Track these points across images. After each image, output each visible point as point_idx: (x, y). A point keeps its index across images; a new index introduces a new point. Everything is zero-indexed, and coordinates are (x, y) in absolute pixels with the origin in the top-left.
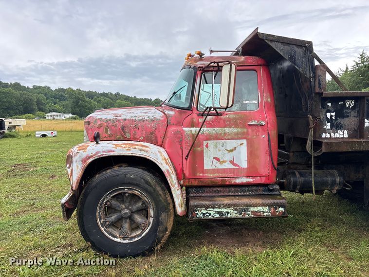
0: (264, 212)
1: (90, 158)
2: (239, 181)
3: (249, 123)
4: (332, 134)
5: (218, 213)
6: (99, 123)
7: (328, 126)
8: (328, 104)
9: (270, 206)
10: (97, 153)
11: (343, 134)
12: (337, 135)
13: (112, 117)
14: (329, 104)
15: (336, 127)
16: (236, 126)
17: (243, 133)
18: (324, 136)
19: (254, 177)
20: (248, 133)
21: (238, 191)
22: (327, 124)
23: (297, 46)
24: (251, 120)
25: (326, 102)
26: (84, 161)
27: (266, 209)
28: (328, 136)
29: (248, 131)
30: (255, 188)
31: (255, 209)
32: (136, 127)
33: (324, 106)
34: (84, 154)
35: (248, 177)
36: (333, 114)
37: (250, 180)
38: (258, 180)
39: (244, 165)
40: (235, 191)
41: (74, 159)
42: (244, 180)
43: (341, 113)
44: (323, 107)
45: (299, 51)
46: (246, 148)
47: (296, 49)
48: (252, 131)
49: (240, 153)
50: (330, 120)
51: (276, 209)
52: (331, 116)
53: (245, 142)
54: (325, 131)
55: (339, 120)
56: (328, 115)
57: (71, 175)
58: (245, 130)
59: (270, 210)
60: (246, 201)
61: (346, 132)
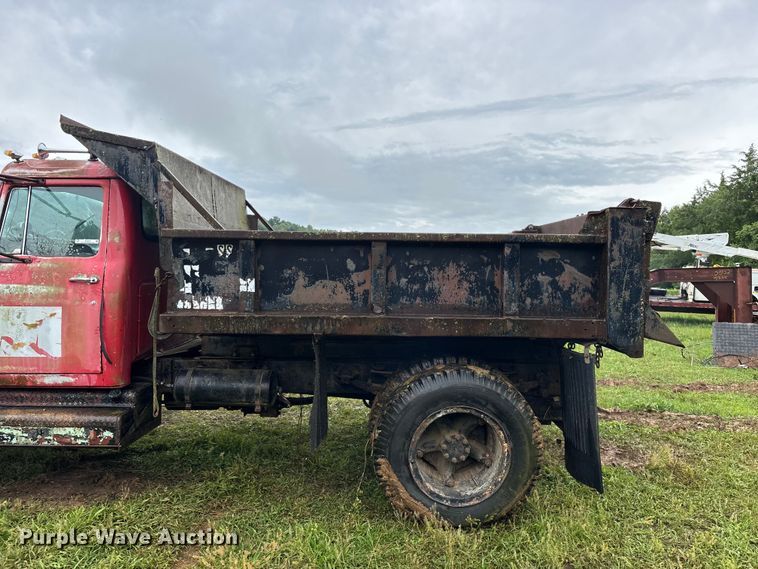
0: (76, 438)
2: (49, 380)
3: (72, 279)
4: (196, 303)
7: (188, 288)
8: (185, 250)
9: (87, 426)
11: (214, 304)
12: (203, 305)
14: (187, 251)
15: (201, 290)
16: (48, 282)
17: (58, 296)
18: (180, 305)
19: (76, 374)
20: (65, 296)
21: (57, 400)
22: (186, 285)
24: (76, 274)
25: (181, 247)
27: (80, 432)
28: (188, 305)
29: (66, 293)
31: (61, 432)
33: (178, 253)
35: (64, 374)
36: (196, 268)
37: (69, 380)
38: (83, 381)
39: (56, 352)
40: (52, 400)
42: (60, 380)
43: (209, 267)
44: (177, 255)
45: (134, 157)
46: (60, 321)
47: (128, 153)
48: (75, 292)
49: (48, 330)
50: (191, 278)
51: (98, 432)
52: (193, 272)
53: (59, 311)
54: (183, 297)
55: (208, 279)
56: (187, 269)
58: (62, 290)
59: (88, 434)
60: (47, 416)
61: (219, 300)
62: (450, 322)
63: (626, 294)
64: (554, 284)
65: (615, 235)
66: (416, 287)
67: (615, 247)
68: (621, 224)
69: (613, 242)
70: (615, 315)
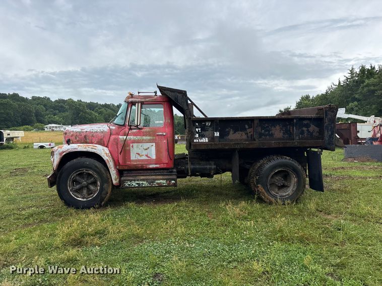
0: (163, 183)
1: (64, 152)
2: (151, 166)
3: (157, 134)
4: (200, 140)
5: (137, 184)
6: (72, 134)
7: (197, 136)
9: (167, 180)
10: (68, 150)
11: (205, 140)
12: (202, 141)
13: (79, 130)
14: (197, 124)
15: (201, 136)
16: (150, 135)
17: (153, 139)
18: (195, 141)
19: (160, 164)
21: (152, 173)
23: (178, 93)
24: (158, 132)
25: (195, 123)
26: (60, 154)
27: (164, 182)
28: (197, 141)
29: (156, 139)
30: (162, 171)
31: (159, 182)
32: (93, 136)
33: (194, 125)
34: (61, 150)
35: (155, 164)
36: (200, 129)
37: (158, 166)
38: (162, 166)
39: (154, 157)
40: (150, 173)
41: (55, 153)
42: (154, 166)
43: (204, 129)
45: (180, 95)
46: (155, 148)
47: (178, 94)
48: (159, 138)
49: (151, 151)
50: (198, 133)
51: (170, 181)
52: (199, 130)
53: (154, 144)
54: (196, 138)
55: (203, 132)
56: (197, 130)
57: (53, 162)
58: (154, 138)
59: (167, 182)
60: (154, 177)
61: (207, 139)
62: (279, 143)
63: (330, 133)
64: (308, 130)
65: (326, 115)
66: (267, 133)
67: (326, 119)
68: (328, 112)
69: (326, 117)
70: (327, 139)
